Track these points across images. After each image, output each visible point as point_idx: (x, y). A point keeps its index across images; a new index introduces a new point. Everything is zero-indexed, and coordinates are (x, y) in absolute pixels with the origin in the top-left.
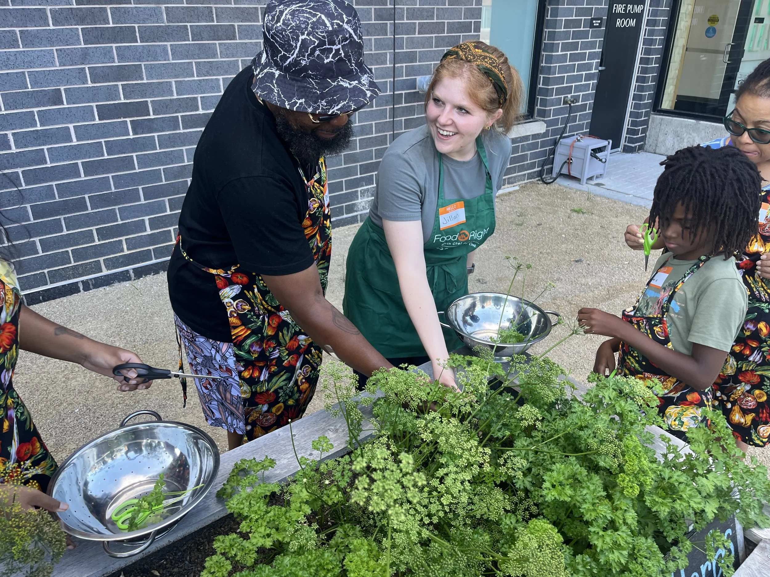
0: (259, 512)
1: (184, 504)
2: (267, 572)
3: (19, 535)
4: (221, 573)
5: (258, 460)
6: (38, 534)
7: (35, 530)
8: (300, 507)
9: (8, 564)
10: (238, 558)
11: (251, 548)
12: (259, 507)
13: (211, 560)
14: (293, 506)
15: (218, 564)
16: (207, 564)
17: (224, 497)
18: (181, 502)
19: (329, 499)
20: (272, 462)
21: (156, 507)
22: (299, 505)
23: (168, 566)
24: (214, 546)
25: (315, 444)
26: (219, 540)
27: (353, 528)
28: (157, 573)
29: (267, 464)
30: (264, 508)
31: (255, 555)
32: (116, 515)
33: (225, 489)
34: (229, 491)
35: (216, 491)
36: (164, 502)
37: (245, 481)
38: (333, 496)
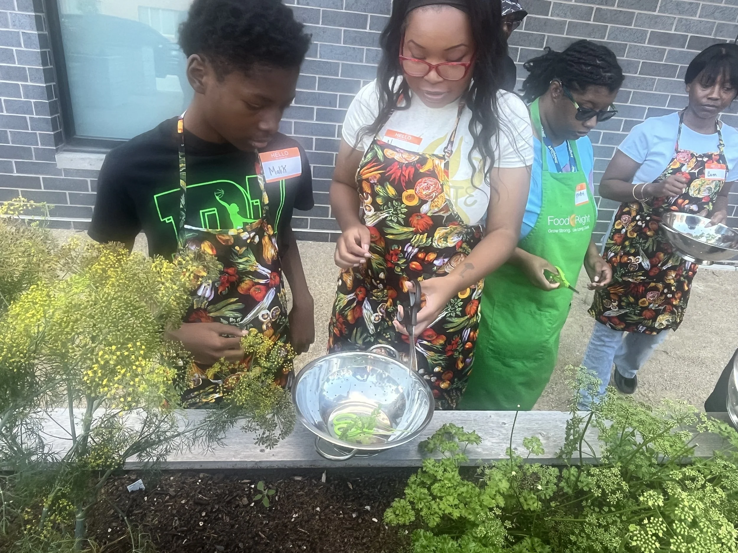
0: (453, 481)
1: (390, 440)
2: (450, 545)
3: (264, 402)
4: (403, 519)
5: (465, 430)
6: (277, 408)
7: (277, 404)
8: (495, 495)
9: (249, 421)
10: (423, 513)
11: (437, 510)
12: (453, 476)
13: (399, 502)
14: (488, 490)
15: (404, 510)
16: (394, 504)
17: (426, 449)
18: (388, 437)
19: (525, 503)
20: (478, 439)
21: (367, 430)
22: (494, 493)
23: (361, 485)
24: (406, 491)
25: (526, 441)
26: (411, 488)
27: (542, 545)
28: (350, 486)
29: (472, 438)
30: (458, 478)
31: (438, 520)
32: (337, 420)
33: (429, 443)
34: (431, 446)
35: (419, 441)
36: (375, 429)
37: (448, 445)
38: (531, 503)
